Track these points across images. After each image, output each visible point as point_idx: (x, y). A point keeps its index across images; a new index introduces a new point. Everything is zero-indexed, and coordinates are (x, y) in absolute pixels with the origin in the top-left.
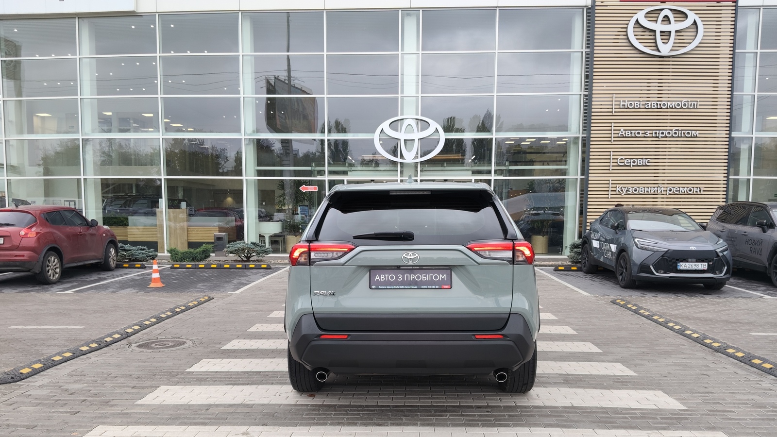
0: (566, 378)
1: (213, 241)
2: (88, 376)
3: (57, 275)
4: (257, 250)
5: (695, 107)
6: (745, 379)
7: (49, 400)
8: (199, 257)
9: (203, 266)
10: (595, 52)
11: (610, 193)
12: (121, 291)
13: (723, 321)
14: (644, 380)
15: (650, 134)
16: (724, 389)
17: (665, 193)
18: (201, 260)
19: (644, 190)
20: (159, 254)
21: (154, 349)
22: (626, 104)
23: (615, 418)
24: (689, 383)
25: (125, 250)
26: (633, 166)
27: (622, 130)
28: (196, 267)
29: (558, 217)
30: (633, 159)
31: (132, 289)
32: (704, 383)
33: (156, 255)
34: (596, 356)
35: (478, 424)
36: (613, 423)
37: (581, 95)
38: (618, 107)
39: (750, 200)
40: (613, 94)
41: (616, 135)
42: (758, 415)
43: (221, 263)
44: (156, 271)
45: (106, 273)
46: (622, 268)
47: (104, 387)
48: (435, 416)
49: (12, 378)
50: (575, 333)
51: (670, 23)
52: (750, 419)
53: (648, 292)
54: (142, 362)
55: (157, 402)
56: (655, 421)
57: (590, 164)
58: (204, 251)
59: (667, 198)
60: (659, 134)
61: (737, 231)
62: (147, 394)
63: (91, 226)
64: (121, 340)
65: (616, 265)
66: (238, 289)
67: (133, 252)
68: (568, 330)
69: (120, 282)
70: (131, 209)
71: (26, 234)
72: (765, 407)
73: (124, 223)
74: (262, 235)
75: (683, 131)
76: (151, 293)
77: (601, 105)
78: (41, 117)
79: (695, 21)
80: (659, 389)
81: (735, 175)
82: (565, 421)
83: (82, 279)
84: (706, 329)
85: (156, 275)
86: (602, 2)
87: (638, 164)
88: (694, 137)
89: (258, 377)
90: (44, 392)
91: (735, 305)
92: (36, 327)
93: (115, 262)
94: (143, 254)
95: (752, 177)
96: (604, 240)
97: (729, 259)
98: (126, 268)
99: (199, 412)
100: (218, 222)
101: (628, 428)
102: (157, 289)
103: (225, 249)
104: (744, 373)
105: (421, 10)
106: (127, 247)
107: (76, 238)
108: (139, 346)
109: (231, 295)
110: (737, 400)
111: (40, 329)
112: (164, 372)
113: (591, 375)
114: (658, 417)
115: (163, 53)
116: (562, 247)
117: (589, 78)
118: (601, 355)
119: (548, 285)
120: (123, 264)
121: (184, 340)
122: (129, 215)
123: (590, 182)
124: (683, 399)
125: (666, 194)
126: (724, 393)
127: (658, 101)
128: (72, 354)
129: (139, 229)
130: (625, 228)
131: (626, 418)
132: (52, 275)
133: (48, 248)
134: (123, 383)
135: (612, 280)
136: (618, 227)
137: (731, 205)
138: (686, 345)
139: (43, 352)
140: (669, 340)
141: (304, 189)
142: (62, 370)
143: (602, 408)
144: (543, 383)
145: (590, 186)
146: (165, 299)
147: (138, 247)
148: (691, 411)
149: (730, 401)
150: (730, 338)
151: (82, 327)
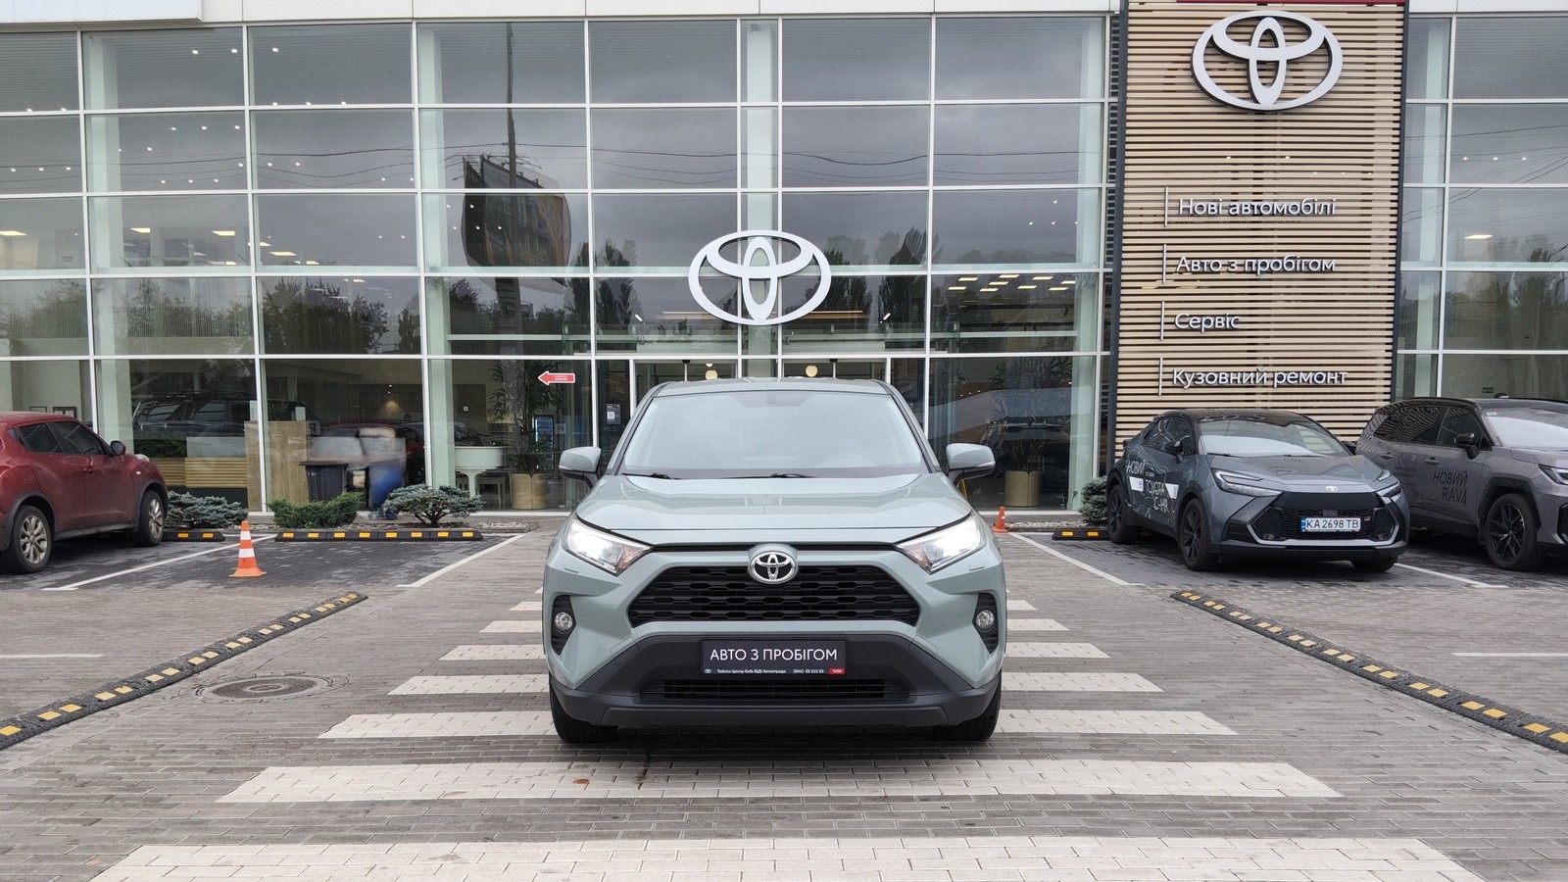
0: (1097, 741)
2: (116, 749)
3: (42, 555)
4: (453, 503)
5: (1328, 212)
6: (1454, 739)
7: (38, 798)
8: (333, 518)
9: (342, 535)
10: (1129, 102)
11: (1161, 384)
12: (174, 585)
13: (1397, 631)
14: (1251, 742)
15: (1238, 265)
16: (1412, 759)
17: (1270, 383)
18: (337, 524)
19: (1229, 379)
20: (251, 514)
21: (250, 696)
22: (1191, 207)
23: (1200, 817)
24: (1342, 749)
25: (180, 505)
26: (1206, 330)
27: (1184, 258)
28: (328, 538)
29: (1056, 436)
30: (1206, 316)
31: (197, 581)
32: (1371, 748)
33: (245, 515)
34: (1152, 700)
35: (927, 832)
36: (1199, 826)
37: (1100, 189)
38: (1175, 212)
39: (1439, 395)
40: (1165, 187)
41: (1172, 269)
42: (1486, 806)
43: (378, 529)
44: (246, 545)
45: (147, 550)
46: (1191, 530)
47: (151, 771)
48: (839, 816)
50: (1105, 656)
51: (1277, 46)
52: (1471, 814)
53: (1244, 577)
54: (227, 722)
55: (262, 798)
56: (1282, 820)
57: (1122, 327)
58: (343, 506)
59: (1273, 394)
60: (1256, 265)
61: (1414, 456)
62: (239, 784)
63: (112, 455)
64: (179, 681)
65: (1179, 525)
66: (417, 578)
67: (198, 508)
68: (1090, 651)
69: (172, 568)
70: (190, 422)
72: (1498, 791)
73: (178, 451)
74: (462, 472)
75: (1304, 261)
76: (237, 589)
77: (1141, 209)
78: (5, 237)
79: (1325, 41)
80: (1284, 761)
81: (1407, 348)
82: (1102, 822)
83: (93, 563)
84: (1364, 645)
85: (247, 553)
86: (1142, 3)
87: (1217, 327)
88: (1327, 272)
89: (469, 748)
90: (27, 782)
91: (1418, 601)
93: (160, 529)
94: (218, 512)
95: (1441, 352)
96: (1152, 475)
97: (1403, 511)
98: (184, 540)
99: (352, 817)
101: (1229, 835)
102: (250, 581)
103: (387, 501)
104: (1449, 727)
105: (780, 19)
106: (185, 498)
107: (81, 477)
108: (218, 692)
109: (401, 591)
110: (1441, 778)
111: (12, 660)
112: (272, 741)
113: (1145, 735)
114: (1287, 812)
115: (256, 104)
116: (1066, 495)
117: (1116, 155)
118: (1160, 697)
119: (1043, 566)
120: (178, 534)
121: (311, 679)
122: (189, 435)
123: (1121, 363)
124: (1332, 779)
125: (1273, 386)
126: (1413, 766)
127: (1254, 201)
128: (80, 708)
129: (206, 463)
130: (1195, 451)
131: (1224, 816)
132: (32, 555)
133: (24, 498)
134: (188, 764)
135: (1169, 556)
136: (1180, 449)
137: (1402, 406)
138: (1327, 676)
139: (18, 705)
140: (1292, 667)
141: (547, 378)
142: (60, 739)
143: (1173, 797)
144: (1050, 750)
145: (1120, 370)
146: (268, 600)
147: (208, 498)
148: (1351, 801)
149: (1427, 781)
150: (1416, 663)
151: (97, 656)
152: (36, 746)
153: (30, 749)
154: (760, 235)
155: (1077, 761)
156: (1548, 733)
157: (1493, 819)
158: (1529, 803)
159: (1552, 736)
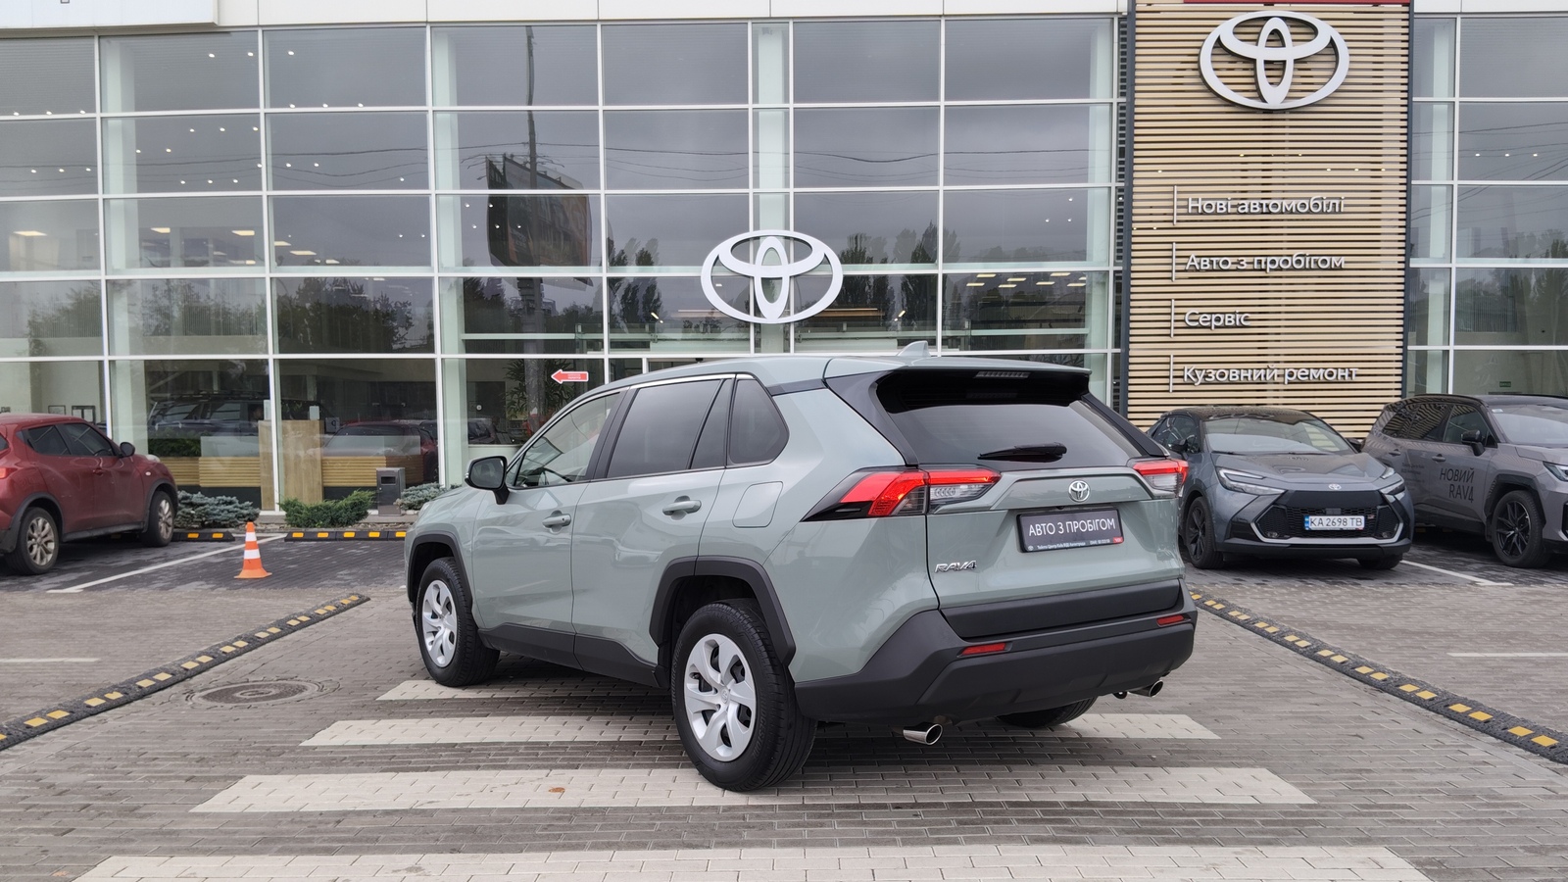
1: (375, 484)
2: (99, 757)
3: (50, 557)
5: (1337, 210)
6: (1436, 743)
7: (14, 807)
8: (344, 516)
9: (352, 535)
10: (1137, 102)
11: (1172, 381)
12: (179, 587)
13: (1394, 631)
14: (1232, 747)
15: (1247, 263)
16: (1392, 764)
17: (1281, 380)
18: (348, 524)
19: (1240, 376)
20: (262, 513)
21: (240, 702)
22: (1199, 205)
23: (1170, 824)
24: (1322, 753)
25: (191, 505)
26: (1216, 327)
27: (1193, 256)
28: (337, 538)
30: (1215, 313)
31: (201, 583)
32: (1352, 752)
33: (257, 515)
35: (895, 840)
36: (1167, 833)
37: (1110, 187)
38: (1184, 211)
39: (1450, 392)
40: (1173, 185)
41: (1182, 267)
42: (1458, 813)
43: (389, 528)
44: (252, 546)
45: (156, 550)
46: (1196, 528)
47: (129, 779)
48: (809, 825)
51: (1284, 46)
52: (1442, 821)
53: (1248, 576)
54: (213, 728)
55: (236, 808)
56: (1251, 828)
57: (1132, 325)
58: (354, 505)
59: (1285, 390)
60: (1266, 263)
61: (1423, 453)
62: (215, 793)
63: (121, 457)
64: (171, 685)
67: (209, 508)
69: (178, 569)
70: (206, 421)
72: (1473, 797)
73: (191, 450)
75: (1313, 258)
76: (241, 591)
77: (1151, 207)
78: (25, 237)
79: (1332, 41)
80: (1262, 766)
81: (1418, 344)
82: (1071, 831)
83: (101, 565)
84: (1360, 646)
85: (253, 554)
86: (1150, 5)
87: (1227, 324)
88: (1336, 269)
89: (450, 756)
91: (1421, 599)
93: (170, 529)
94: (229, 512)
95: (1452, 348)
97: (1407, 509)
98: (194, 540)
99: (322, 827)
100: (386, 446)
101: (1195, 844)
102: (254, 583)
103: (398, 500)
104: (1434, 730)
105: (791, 22)
106: (197, 498)
107: (91, 479)
108: (207, 697)
110: (1417, 784)
111: (8, 664)
112: (254, 748)
113: (1128, 740)
114: (1257, 819)
115: (271, 107)
117: (1125, 155)
118: (1148, 700)
120: (187, 534)
121: (303, 684)
122: (202, 435)
123: (1131, 360)
124: (1308, 785)
125: (1284, 383)
126: (1393, 771)
127: (1263, 199)
128: (67, 714)
129: (222, 462)
130: (1202, 448)
131: (1193, 823)
132: (39, 556)
133: (31, 500)
134: (168, 772)
136: (1184, 447)
137: (1413, 402)
138: (1317, 676)
139: (9, 711)
140: (1285, 668)
141: (560, 377)
142: (46, 745)
145: (1131, 367)
146: (270, 602)
147: (219, 498)
148: (1324, 808)
149: (1403, 787)
150: (1409, 664)
151: (93, 660)
152: (19, 753)
153: (14, 757)
156: (1529, 737)
157: (1464, 826)
158: (1503, 809)
159: (1534, 740)
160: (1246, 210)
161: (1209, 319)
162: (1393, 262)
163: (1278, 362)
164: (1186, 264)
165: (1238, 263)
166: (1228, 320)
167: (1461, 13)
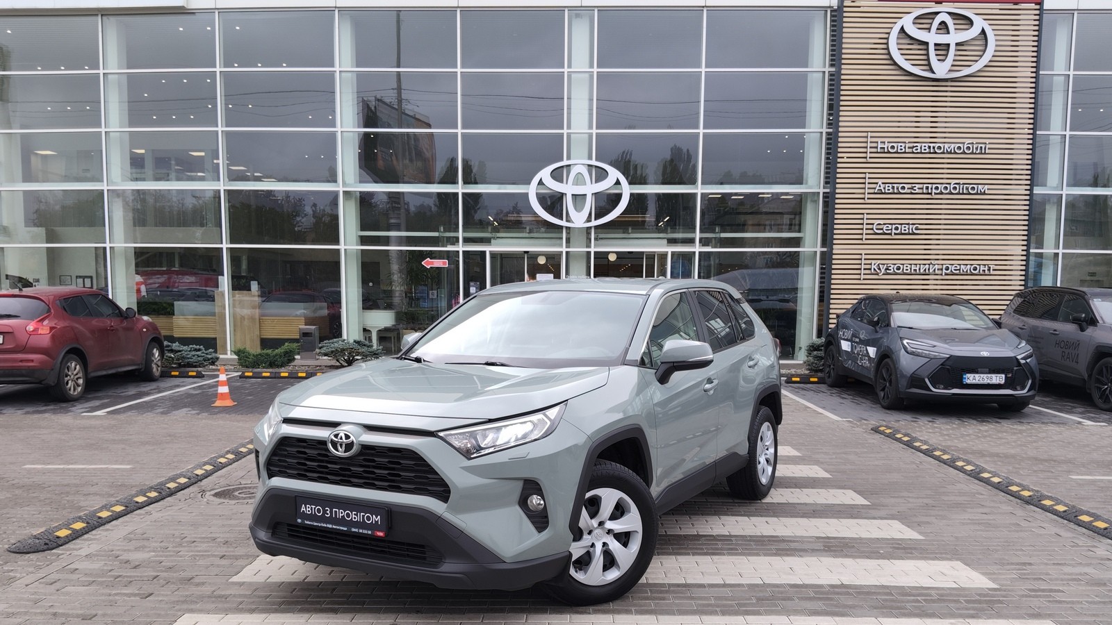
0: (827, 543)
1: (298, 338)
2: (153, 540)
3: (80, 389)
4: (363, 352)
5: (983, 152)
6: (1072, 544)
7: (105, 577)
8: (279, 361)
9: (286, 375)
10: (843, 72)
11: (863, 272)
12: (174, 412)
13: (1030, 459)
14: (933, 545)
15: (919, 188)
16: (1045, 559)
17: (940, 272)
18: (282, 366)
19: (911, 269)
20: (221, 357)
21: (239, 499)
22: (886, 147)
23: (903, 602)
24: (997, 551)
25: (172, 351)
26: (895, 234)
27: (880, 183)
28: (276, 376)
29: (789, 305)
30: (895, 224)
31: (190, 409)
32: (1017, 550)
33: (218, 358)
34: (863, 511)
36: (902, 609)
37: (822, 133)
38: (875, 150)
39: (1059, 285)
40: (867, 132)
41: (872, 191)
42: (1096, 596)
43: (311, 370)
44: (223, 384)
45: (148, 384)
46: (885, 380)
47: (181, 557)
49: (46, 544)
50: (828, 476)
51: (948, 33)
52: (1087, 602)
53: (922, 415)
54: (227, 519)
55: (260, 578)
56: (958, 605)
57: (835, 232)
58: (286, 353)
59: (942, 280)
60: (932, 189)
61: (1041, 328)
62: (243, 567)
63: (126, 318)
64: (188, 487)
65: (876, 376)
67: (184, 354)
68: (818, 472)
69: (170, 398)
70: (175, 290)
71: (36, 330)
72: (1105, 584)
73: (168, 311)
74: (368, 328)
75: (965, 186)
76: (218, 416)
77: (850, 147)
78: (42, 155)
79: (983, 30)
80: (957, 559)
81: (1037, 248)
82: (836, 606)
83: (115, 394)
84: (1008, 470)
85: (224, 389)
86: (853, 2)
87: (903, 232)
88: (981, 194)
90: (96, 565)
91: (1044, 434)
92: (62, 467)
93: (159, 369)
94: (198, 356)
95: (1061, 251)
96: (857, 340)
97: (1034, 369)
98: (175, 376)
100: (304, 309)
101: (923, 617)
102: (225, 410)
103: (316, 349)
104: (1069, 535)
105: (596, 10)
106: (175, 346)
107: (104, 334)
108: (216, 495)
110: (1065, 574)
111: (69, 469)
113: (861, 539)
114: (961, 599)
115: (225, 67)
116: (794, 349)
117: (833, 107)
118: (869, 509)
120: (171, 372)
122: (175, 300)
123: (834, 257)
124: (991, 574)
125: (942, 275)
126: (1046, 564)
127: (931, 143)
128: (124, 508)
129: (187, 320)
130: (888, 325)
131: (918, 601)
132: (72, 389)
133: (67, 349)
134: (206, 551)
135: (868, 397)
136: (877, 323)
137: (1034, 292)
138: (984, 493)
139: (81, 505)
140: (959, 486)
141: (428, 263)
142: (114, 531)
143: (883, 587)
144: (796, 550)
145: (834, 262)
146: (240, 424)
147: (191, 346)
148: (1005, 591)
149: (1056, 576)
150: (1044, 484)
151: (128, 467)
152: (97, 537)
153: (94, 539)
154: (579, 163)
155: (815, 559)
157: (1101, 606)
160: (919, 151)
161: (890, 228)
162: (1022, 190)
163: (938, 260)
164: (875, 188)
165: (912, 188)
166: (904, 229)
167: (1077, 10)
